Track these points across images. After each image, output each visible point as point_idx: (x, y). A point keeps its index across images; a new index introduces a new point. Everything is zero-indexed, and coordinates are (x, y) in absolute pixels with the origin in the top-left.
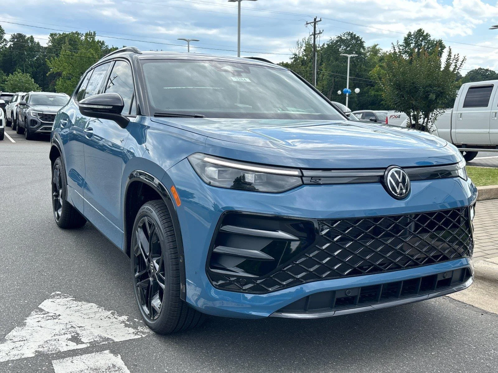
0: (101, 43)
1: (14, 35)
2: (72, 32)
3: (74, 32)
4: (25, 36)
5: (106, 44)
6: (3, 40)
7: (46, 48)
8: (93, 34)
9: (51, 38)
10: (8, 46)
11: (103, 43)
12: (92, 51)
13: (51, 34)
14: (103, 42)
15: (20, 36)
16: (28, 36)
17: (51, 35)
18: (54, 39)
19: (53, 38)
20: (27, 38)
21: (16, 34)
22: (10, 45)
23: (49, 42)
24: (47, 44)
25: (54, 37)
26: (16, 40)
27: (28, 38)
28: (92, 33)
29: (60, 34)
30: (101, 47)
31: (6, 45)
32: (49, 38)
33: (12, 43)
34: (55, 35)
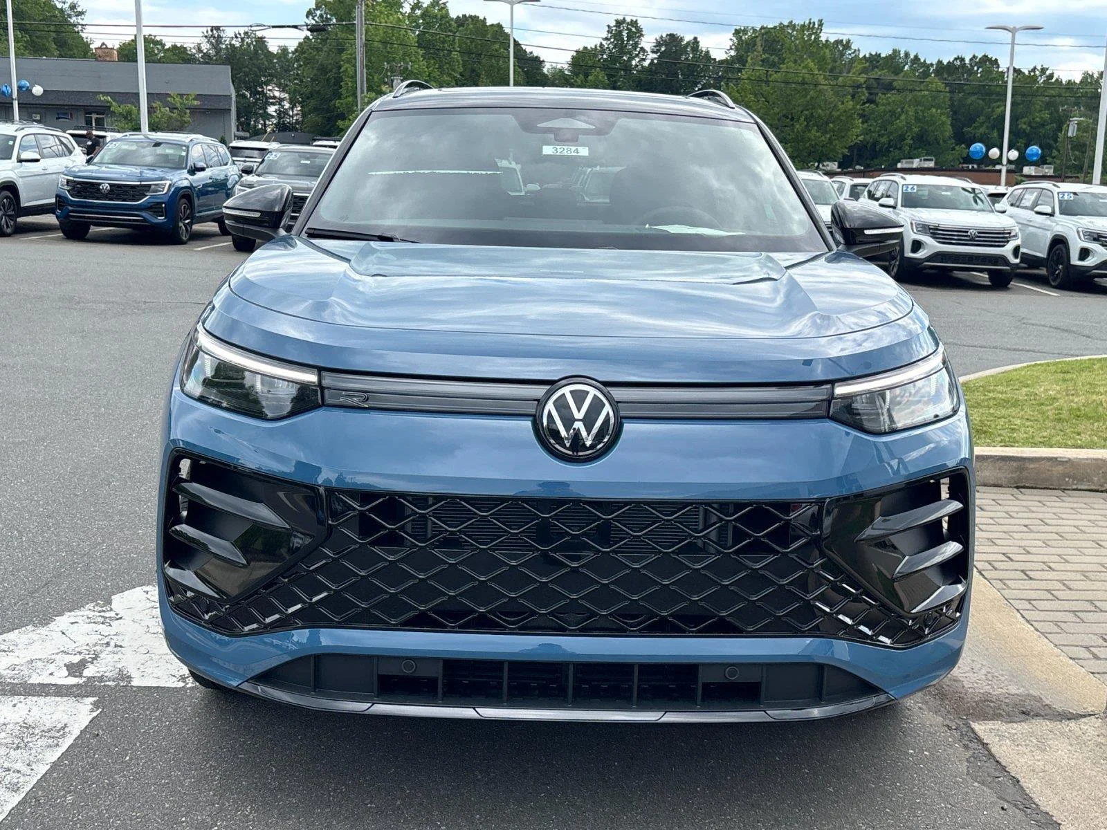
0: (843, 45)
1: (662, 37)
2: (781, 24)
3: (786, 23)
4: (682, 39)
5: (854, 47)
6: (638, 49)
7: (722, 62)
8: (816, 26)
9: (734, 39)
10: (646, 64)
11: (847, 45)
12: (811, 65)
13: (736, 30)
14: (848, 42)
15: (673, 39)
16: (688, 38)
17: (737, 32)
18: (742, 40)
19: (740, 39)
20: (685, 42)
21: (664, 36)
22: (652, 60)
23: (731, 49)
24: (726, 53)
25: (741, 37)
26: (663, 49)
27: (688, 43)
28: (814, 23)
29: (754, 30)
30: (842, 54)
31: (644, 60)
32: (731, 39)
33: (655, 56)
34: (745, 31)
